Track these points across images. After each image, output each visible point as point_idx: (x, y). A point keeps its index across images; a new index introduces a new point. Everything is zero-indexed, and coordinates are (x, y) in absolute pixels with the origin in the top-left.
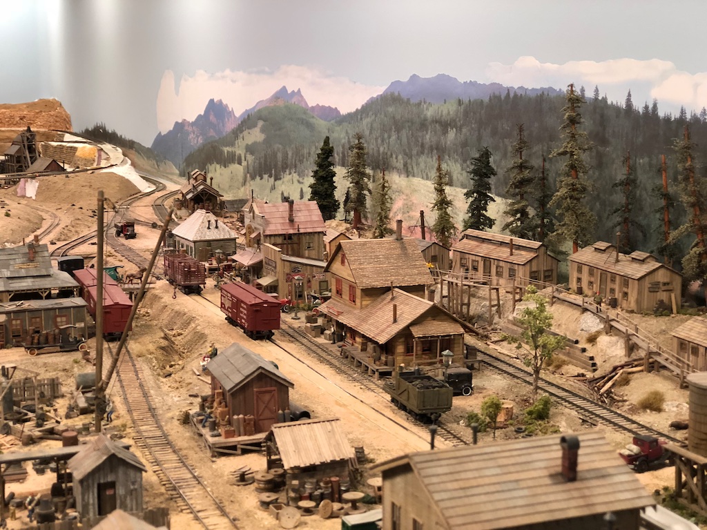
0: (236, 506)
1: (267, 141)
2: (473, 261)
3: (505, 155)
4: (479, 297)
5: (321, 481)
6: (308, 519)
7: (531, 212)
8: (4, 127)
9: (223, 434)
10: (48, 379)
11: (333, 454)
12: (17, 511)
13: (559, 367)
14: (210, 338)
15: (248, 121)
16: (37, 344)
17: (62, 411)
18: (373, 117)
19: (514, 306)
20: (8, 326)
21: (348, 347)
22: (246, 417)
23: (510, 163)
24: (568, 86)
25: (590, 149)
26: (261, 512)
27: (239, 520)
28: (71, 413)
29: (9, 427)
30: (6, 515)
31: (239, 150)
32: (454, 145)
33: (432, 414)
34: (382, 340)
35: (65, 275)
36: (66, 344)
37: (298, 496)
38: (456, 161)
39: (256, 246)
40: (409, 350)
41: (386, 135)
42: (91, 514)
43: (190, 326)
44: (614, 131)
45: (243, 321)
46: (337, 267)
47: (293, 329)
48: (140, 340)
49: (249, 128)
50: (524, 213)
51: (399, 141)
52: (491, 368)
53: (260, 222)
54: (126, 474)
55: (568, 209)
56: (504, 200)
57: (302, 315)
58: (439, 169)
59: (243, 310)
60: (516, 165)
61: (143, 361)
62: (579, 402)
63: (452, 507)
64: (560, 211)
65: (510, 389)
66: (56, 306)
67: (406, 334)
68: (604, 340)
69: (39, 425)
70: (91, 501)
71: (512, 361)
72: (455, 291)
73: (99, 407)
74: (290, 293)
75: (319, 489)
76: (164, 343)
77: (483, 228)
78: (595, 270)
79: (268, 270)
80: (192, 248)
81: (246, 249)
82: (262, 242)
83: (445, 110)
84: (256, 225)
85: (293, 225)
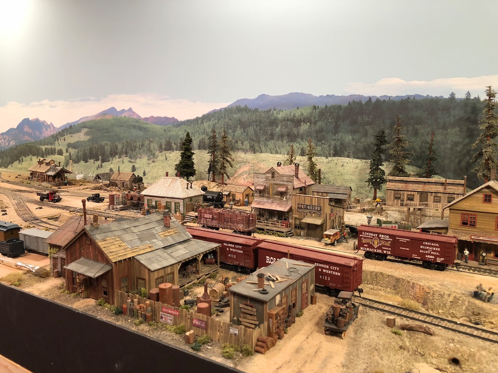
1: (93, 140)
2: (408, 195)
18: (216, 121)
31: (60, 147)
32: (308, 132)
45: (429, 256)
51: (245, 134)
53: (286, 180)
79: (303, 213)
80: (179, 203)
81: (256, 200)
82: (290, 193)
83: (298, 113)
84: (278, 182)
85: (300, 181)
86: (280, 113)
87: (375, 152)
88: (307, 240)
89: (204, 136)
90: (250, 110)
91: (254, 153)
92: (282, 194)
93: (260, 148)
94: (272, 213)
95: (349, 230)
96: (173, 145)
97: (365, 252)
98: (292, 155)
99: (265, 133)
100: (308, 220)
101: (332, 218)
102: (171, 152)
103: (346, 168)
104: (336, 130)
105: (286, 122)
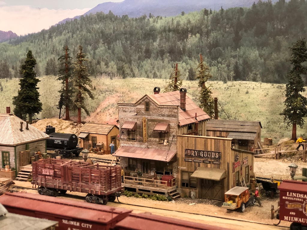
18: (70, 34)
32: (198, 47)
51: (110, 51)
74: (234, 184)
79: (193, 163)
80: (8, 152)
81: (122, 145)
82: (174, 134)
83: (183, 21)
84: (155, 117)
85: (188, 115)
86: (159, 21)
87: (292, 72)
88: (200, 205)
89: (53, 56)
90: (116, 18)
91: (124, 78)
92: (162, 135)
93: (132, 71)
94: (147, 164)
95: (262, 186)
96: (11, 69)
97: (291, 223)
98: (176, 78)
99: (138, 49)
100: (202, 174)
101: (237, 169)
102: (8, 79)
103: (252, 96)
104: (237, 43)
105: (167, 33)
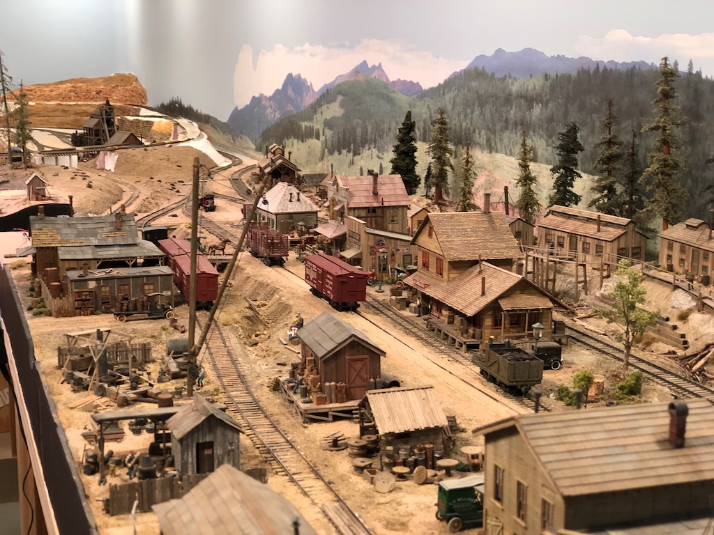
0: (330, 471)
1: (346, 116)
2: (559, 237)
3: (593, 131)
4: (564, 274)
5: (415, 447)
6: (402, 484)
7: (619, 189)
8: (81, 101)
9: (315, 401)
10: (139, 344)
11: (427, 421)
12: (116, 469)
13: (648, 344)
14: (295, 309)
15: (327, 95)
16: (126, 311)
17: (155, 376)
18: (456, 92)
19: (602, 282)
20: (98, 293)
21: (434, 320)
22: (338, 385)
23: (598, 138)
24: (662, 59)
25: (683, 124)
26: (355, 476)
27: (334, 483)
28: (163, 377)
29: (104, 389)
30: (105, 472)
31: (318, 125)
32: (539, 120)
33: (522, 386)
34: (470, 312)
35: (150, 245)
36: (155, 311)
37: (392, 461)
38: (541, 137)
39: (340, 218)
40: (497, 324)
41: (469, 111)
42: (190, 473)
43: (274, 297)
44: (708, 107)
45: (329, 292)
46: (424, 239)
47: (377, 301)
48: (225, 310)
49: (328, 103)
50: (611, 190)
51: (482, 117)
52: (579, 343)
53: (344, 195)
54: (223, 435)
55: (659, 185)
56: (591, 176)
57: (387, 289)
58: (524, 145)
59: (329, 281)
60: (604, 140)
61: (230, 330)
62: (671, 379)
63: (560, 469)
64: (651, 187)
65: (599, 365)
66: (144, 274)
67: (494, 307)
68: (695, 318)
69: (133, 388)
70: (190, 460)
71: (600, 337)
72: (540, 267)
73: (191, 373)
74: (374, 266)
75: (413, 455)
76: (249, 313)
77: (569, 205)
78: (687, 246)
79: (351, 243)
82: (345, 214)
83: (531, 85)
85: (378, 198)
90: (487, 76)
91: (490, 152)
92: (342, 215)
93: (496, 144)
99: (501, 117)
105: (520, 99)
